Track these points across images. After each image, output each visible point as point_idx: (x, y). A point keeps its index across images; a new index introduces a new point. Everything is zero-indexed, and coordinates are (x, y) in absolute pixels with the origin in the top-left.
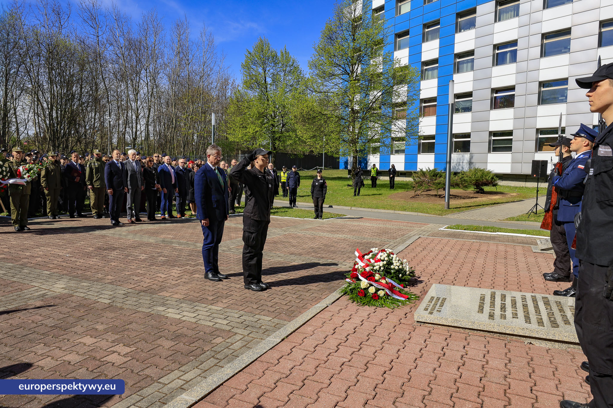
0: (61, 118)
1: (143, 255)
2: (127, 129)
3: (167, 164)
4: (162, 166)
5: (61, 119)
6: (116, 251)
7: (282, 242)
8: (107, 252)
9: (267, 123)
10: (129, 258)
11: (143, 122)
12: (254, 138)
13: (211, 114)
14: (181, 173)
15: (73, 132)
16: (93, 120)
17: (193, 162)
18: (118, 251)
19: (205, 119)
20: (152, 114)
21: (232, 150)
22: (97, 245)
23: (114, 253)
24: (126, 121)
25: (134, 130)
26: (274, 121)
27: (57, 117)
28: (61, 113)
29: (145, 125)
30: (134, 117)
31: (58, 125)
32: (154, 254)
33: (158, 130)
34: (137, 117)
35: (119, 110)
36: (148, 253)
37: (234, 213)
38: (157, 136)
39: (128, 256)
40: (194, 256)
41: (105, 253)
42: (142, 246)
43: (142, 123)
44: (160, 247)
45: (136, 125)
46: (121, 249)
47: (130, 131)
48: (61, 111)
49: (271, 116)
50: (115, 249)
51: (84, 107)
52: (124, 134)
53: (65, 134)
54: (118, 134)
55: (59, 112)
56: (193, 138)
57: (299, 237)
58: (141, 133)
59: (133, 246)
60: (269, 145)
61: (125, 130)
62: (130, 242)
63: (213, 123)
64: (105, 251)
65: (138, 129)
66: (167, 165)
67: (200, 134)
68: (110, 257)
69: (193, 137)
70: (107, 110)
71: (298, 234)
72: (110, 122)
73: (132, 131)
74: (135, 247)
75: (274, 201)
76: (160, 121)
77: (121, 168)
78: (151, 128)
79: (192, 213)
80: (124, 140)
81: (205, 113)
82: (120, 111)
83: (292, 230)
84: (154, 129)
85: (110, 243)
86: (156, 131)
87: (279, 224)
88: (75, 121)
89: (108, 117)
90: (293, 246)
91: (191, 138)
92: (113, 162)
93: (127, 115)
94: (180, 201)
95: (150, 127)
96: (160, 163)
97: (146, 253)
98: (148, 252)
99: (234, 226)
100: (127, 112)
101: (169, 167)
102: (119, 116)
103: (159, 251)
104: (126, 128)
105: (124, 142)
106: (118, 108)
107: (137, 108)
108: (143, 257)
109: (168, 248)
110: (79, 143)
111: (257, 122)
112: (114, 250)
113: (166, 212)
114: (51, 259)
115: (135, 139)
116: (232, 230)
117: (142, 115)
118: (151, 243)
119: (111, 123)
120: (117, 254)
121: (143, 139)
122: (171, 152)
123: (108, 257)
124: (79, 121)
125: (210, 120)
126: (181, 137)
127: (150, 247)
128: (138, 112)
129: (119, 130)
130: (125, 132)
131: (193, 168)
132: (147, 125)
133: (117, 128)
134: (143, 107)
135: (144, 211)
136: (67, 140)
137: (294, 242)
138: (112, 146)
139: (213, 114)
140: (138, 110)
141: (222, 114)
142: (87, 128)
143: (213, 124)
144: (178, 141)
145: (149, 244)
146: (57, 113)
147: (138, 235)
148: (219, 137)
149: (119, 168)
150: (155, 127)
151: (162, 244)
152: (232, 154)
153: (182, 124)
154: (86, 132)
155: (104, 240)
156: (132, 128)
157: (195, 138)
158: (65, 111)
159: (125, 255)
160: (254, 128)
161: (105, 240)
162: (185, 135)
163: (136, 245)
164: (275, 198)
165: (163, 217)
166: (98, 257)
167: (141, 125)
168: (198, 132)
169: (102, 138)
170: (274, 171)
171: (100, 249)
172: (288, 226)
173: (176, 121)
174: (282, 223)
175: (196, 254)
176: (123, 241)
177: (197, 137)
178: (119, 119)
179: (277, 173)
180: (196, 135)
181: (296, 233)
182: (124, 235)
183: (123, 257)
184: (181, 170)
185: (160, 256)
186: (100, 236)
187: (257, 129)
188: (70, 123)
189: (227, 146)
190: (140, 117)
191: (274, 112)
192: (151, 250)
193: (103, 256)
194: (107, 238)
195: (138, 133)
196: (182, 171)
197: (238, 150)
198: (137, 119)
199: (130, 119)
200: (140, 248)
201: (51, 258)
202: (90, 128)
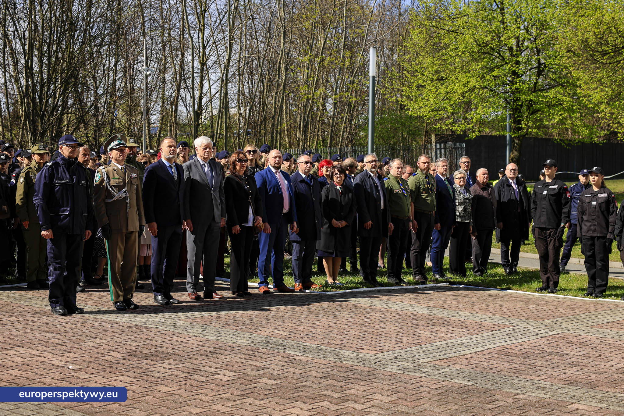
0: (48, 72)
1: (226, 372)
2: (182, 91)
3: (274, 167)
4: (263, 172)
5: (48, 75)
6: (169, 361)
7: (544, 355)
8: (149, 362)
9: (498, 67)
10: (196, 377)
11: (215, 75)
12: (468, 106)
13: (366, 51)
14: (303, 187)
15: (70, 102)
16: (111, 74)
17: (329, 163)
18: (171, 361)
19: (351, 63)
20: (234, 57)
21: (414, 134)
22: (129, 347)
23: (164, 365)
24: (181, 74)
25: (197, 93)
26: (518, 63)
27: (41, 72)
28: (49, 62)
29: (219, 82)
30: (197, 64)
31: (42, 86)
32: (248, 371)
33: (246, 91)
34: (203, 64)
35: (164, 50)
36: (235, 369)
37: (424, 283)
38: (246, 106)
39: (193, 373)
40: (338, 378)
41: (145, 364)
42: (222, 351)
43: (214, 77)
44: (261, 355)
45: (202, 81)
46: (178, 358)
47: (188, 97)
48: (50, 58)
49: (511, 49)
50: (166, 356)
51: (95, 46)
52: (175, 102)
53: (55, 107)
54: (163, 103)
55: (45, 60)
56: (325, 109)
57: (586, 343)
58: (210, 101)
59: (202, 352)
60: (504, 120)
61: (178, 94)
62: (196, 343)
63: (372, 71)
64: (146, 361)
65: (204, 91)
66: (274, 171)
67: (340, 98)
68: (156, 375)
69: (324, 105)
70: (140, 53)
71: (584, 335)
72: (147, 76)
73: (193, 96)
74: (207, 355)
75: (521, 254)
76: (252, 72)
77: (176, 177)
78: (232, 89)
79: (326, 281)
80: (176, 117)
81: (351, 48)
82: (167, 52)
83: (569, 327)
84: (239, 91)
85: (154, 343)
86: (243, 94)
87: (535, 311)
88: (76, 78)
89: (144, 67)
90: (574, 365)
91: (321, 108)
92: (161, 165)
93: (182, 61)
94: (300, 251)
95: (230, 85)
96: (257, 166)
97: (231, 368)
98: (236, 365)
99: (425, 312)
100: (183, 54)
101: (279, 176)
102: (165, 65)
103: (259, 364)
104: (179, 90)
105: (176, 120)
106: (164, 45)
107: (203, 44)
108: (225, 376)
109: (279, 358)
110: (82, 126)
111: (473, 66)
112: (164, 358)
113: (270, 280)
114: (39, 373)
115: (198, 114)
116: (421, 323)
117: (213, 58)
118: (241, 347)
119: (149, 78)
120: (170, 367)
121: (215, 112)
122: (276, 142)
123: (152, 373)
124: (85, 77)
125: (365, 65)
126: (296, 106)
127: (239, 355)
128: (204, 53)
129: (163, 95)
130: (177, 99)
131: (331, 177)
132: (225, 81)
133: (161, 90)
134: (215, 42)
135: (222, 274)
136: (60, 120)
137: (575, 354)
138: (149, 131)
139: (371, 50)
140: (204, 47)
141: (391, 50)
142: (100, 92)
143: (371, 74)
144: (291, 114)
145: (235, 349)
146: (41, 62)
147: (212, 327)
148: (384, 104)
149: (172, 177)
150: (241, 84)
151: (264, 350)
152: (414, 144)
153: (300, 77)
154: (97, 100)
155: (141, 336)
156: (193, 89)
157: (330, 107)
158: (57, 58)
159: (188, 370)
160: (465, 80)
161: (143, 336)
162: (308, 100)
163: (209, 350)
164: (522, 247)
165: (263, 289)
166: (131, 374)
167: (212, 82)
168: (336, 94)
169: (129, 113)
170: (518, 183)
171: (136, 356)
172: (557, 317)
173: (286, 70)
174: (540, 307)
175: (342, 374)
176: (180, 340)
177: (335, 104)
178: (164, 71)
179: (525, 188)
180: (331, 101)
181: (578, 332)
182: (182, 327)
183: (183, 375)
184: (303, 181)
185: (262, 376)
186: (132, 327)
187: (473, 83)
188: (66, 83)
189: (403, 125)
190: (209, 63)
191: (517, 38)
192: (242, 361)
193: (141, 371)
194: (147, 332)
195: (204, 100)
196: (306, 183)
197: (428, 133)
198: (202, 70)
199: (188, 69)
200: (217, 355)
201: (39, 371)
202: (105, 93)
